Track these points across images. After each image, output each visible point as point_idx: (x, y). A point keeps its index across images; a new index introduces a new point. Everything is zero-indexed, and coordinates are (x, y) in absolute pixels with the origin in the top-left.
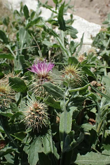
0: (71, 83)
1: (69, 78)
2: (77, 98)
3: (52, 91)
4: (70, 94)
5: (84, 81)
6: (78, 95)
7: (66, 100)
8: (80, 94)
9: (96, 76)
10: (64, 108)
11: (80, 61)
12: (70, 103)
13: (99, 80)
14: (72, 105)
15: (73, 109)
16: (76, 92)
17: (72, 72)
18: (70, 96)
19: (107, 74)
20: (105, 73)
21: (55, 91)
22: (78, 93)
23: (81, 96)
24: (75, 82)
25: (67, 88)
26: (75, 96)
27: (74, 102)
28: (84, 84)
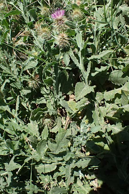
0: (78, 19)
1: (77, 16)
2: (82, 26)
3: (70, 25)
4: (78, 24)
5: (84, 17)
6: (82, 24)
7: (77, 28)
8: (83, 24)
9: (90, 13)
10: (77, 32)
11: (78, 5)
12: (79, 29)
13: (92, 16)
14: (80, 30)
15: (81, 32)
16: (80, 23)
17: (77, 13)
18: (79, 25)
19: (98, 10)
20: (96, 9)
21: (71, 24)
22: (82, 23)
23: (84, 25)
24: (80, 18)
25: (77, 22)
26: (81, 25)
27: (81, 29)
28: (84, 18)
